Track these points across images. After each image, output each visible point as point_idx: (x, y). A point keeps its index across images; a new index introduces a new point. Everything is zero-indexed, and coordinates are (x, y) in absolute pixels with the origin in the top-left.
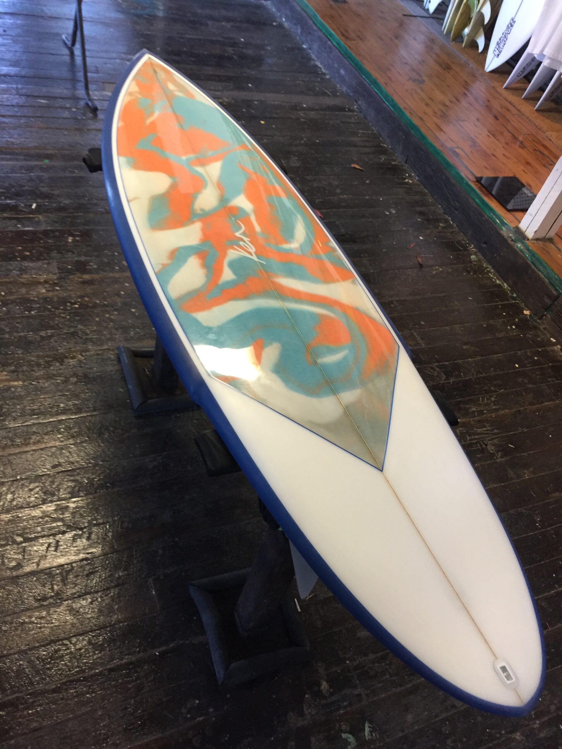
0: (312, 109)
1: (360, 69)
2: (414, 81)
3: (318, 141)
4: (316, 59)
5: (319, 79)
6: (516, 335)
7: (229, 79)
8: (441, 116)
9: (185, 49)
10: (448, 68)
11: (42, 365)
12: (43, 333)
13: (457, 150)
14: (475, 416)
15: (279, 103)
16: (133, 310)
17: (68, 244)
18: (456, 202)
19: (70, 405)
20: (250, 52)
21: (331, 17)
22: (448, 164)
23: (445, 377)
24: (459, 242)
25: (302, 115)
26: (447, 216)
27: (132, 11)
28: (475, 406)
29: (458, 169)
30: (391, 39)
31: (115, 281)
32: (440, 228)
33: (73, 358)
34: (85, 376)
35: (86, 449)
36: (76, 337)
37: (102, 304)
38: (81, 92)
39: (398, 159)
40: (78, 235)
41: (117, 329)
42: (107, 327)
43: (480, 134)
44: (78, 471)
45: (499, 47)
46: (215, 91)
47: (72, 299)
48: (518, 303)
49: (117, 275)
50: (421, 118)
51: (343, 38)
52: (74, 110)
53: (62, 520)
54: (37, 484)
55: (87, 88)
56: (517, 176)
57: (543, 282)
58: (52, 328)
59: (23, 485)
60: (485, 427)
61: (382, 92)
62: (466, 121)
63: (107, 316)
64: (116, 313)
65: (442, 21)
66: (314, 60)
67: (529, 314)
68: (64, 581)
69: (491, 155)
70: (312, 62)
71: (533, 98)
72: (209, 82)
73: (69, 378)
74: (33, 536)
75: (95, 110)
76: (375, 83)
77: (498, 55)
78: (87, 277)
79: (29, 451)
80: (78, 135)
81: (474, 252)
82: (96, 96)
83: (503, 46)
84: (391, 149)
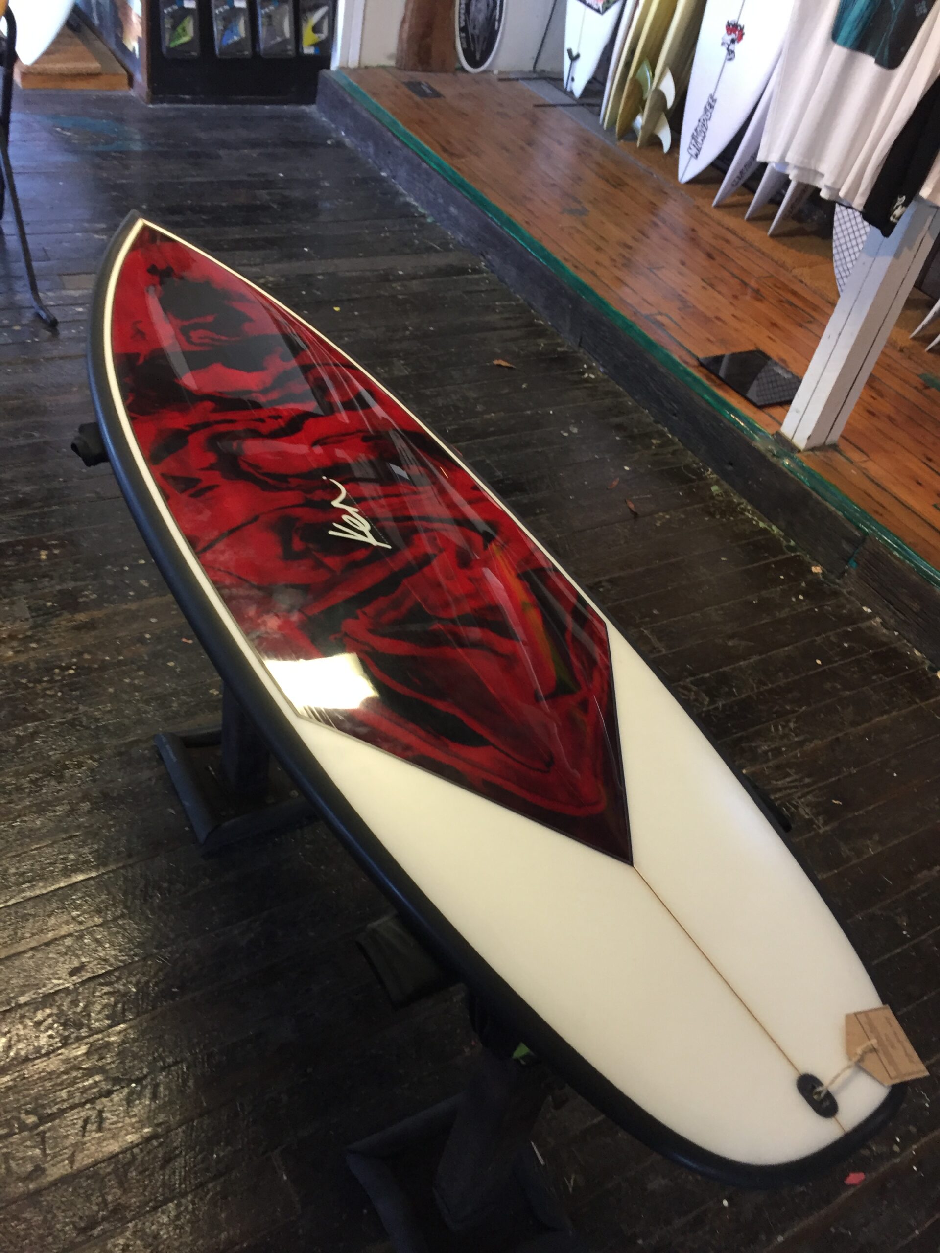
0: (414, 277)
1: (483, 204)
2: (572, 212)
3: (432, 329)
4: (405, 192)
5: (416, 226)
6: (808, 610)
7: (270, 243)
8: (624, 265)
9: (189, 202)
10: (618, 184)
11: (26, 788)
12: (19, 731)
13: (659, 318)
14: (768, 760)
15: (358, 273)
16: (171, 664)
17: (42, 564)
18: (672, 403)
19: (85, 853)
20: (297, 194)
21: (421, 122)
22: (651, 344)
23: (708, 699)
24: (688, 467)
25: (399, 288)
26: (660, 427)
27: (89, 148)
28: (765, 741)
29: (667, 349)
30: (522, 148)
31: (133, 616)
32: (653, 447)
33: (79, 765)
34: (105, 795)
35: (125, 930)
36: (78, 728)
37: (115, 661)
38: (24, 296)
39: (567, 343)
40: (56, 544)
41: (147, 702)
42: (130, 702)
43: (690, 287)
44: (117, 974)
45: (696, 142)
46: (250, 265)
47: (61, 661)
48: (799, 556)
49: (133, 606)
50: (593, 273)
51: (445, 155)
52: (17, 328)
53: (101, 1070)
54: (48, 1011)
55: (34, 289)
56: (761, 349)
57: (836, 518)
58: (34, 718)
59: (23, 1016)
60: (789, 775)
61: (523, 238)
62: (663, 267)
63: (127, 681)
64: (141, 673)
65: (597, 108)
66: (402, 195)
67: (820, 571)
68: (122, 1182)
69: (714, 319)
70: (402, 199)
71: (763, 217)
72: (238, 252)
73: (77, 804)
74: (55, 1109)
75: (53, 325)
76: (509, 223)
77: (697, 155)
78: (82, 617)
79: (24, 952)
80: (30, 370)
81: (715, 479)
82: (51, 299)
83: (702, 141)
84: (552, 326)
